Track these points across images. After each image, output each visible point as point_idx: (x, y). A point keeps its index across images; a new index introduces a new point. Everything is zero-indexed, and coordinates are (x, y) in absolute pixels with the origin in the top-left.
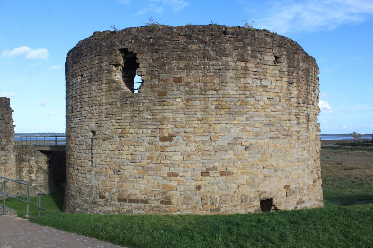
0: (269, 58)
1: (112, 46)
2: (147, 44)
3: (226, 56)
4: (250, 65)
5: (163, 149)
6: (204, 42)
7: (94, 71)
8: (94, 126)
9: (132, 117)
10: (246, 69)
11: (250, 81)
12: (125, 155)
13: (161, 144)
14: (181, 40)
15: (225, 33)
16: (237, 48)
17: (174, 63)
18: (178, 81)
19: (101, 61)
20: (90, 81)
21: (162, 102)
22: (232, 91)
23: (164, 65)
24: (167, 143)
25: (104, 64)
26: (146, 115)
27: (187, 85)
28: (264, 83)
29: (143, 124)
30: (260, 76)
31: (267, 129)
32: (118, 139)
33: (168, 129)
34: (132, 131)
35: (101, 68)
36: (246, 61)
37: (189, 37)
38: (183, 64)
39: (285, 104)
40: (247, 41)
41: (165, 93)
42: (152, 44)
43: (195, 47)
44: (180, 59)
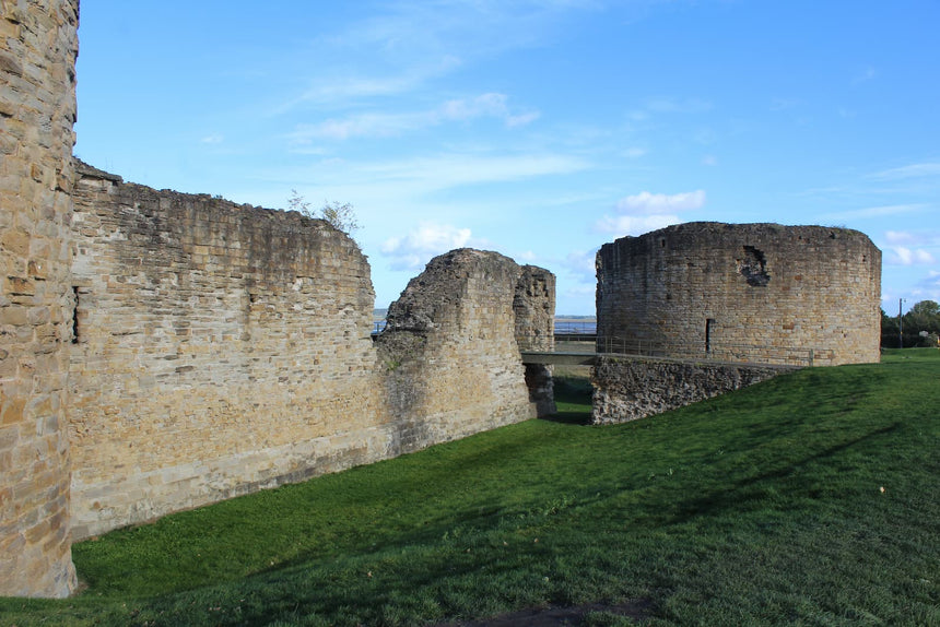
0: (861, 258)
1: (736, 241)
2: (774, 245)
3: (834, 257)
4: (849, 265)
5: (787, 335)
6: (818, 245)
7: (712, 262)
8: (711, 315)
9: (758, 308)
10: (846, 269)
11: (849, 278)
12: (751, 341)
13: (784, 331)
14: (802, 243)
15: (833, 237)
16: (840, 251)
17: (796, 263)
18: (799, 278)
19: (722, 254)
20: (707, 271)
21: (786, 296)
22: (837, 288)
23: (788, 264)
24: (789, 331)
25: (726, 258)
26: (772, 306)
27: (806, 282)
28: (858, 280)
29: (769, 314)
30: (855, 274)
31: (857, 319)
32: (743, 327)
33: (791, 319)
34: (758, 320)
35: (723, 261)
36: (846, 262)
37: (808, 241)
38: (803, 264)
39: (867, 298)
40: (848, 244)
41: (789, 289)
42: (778, 246)
43: (812, 250)
44: (802, 260)
